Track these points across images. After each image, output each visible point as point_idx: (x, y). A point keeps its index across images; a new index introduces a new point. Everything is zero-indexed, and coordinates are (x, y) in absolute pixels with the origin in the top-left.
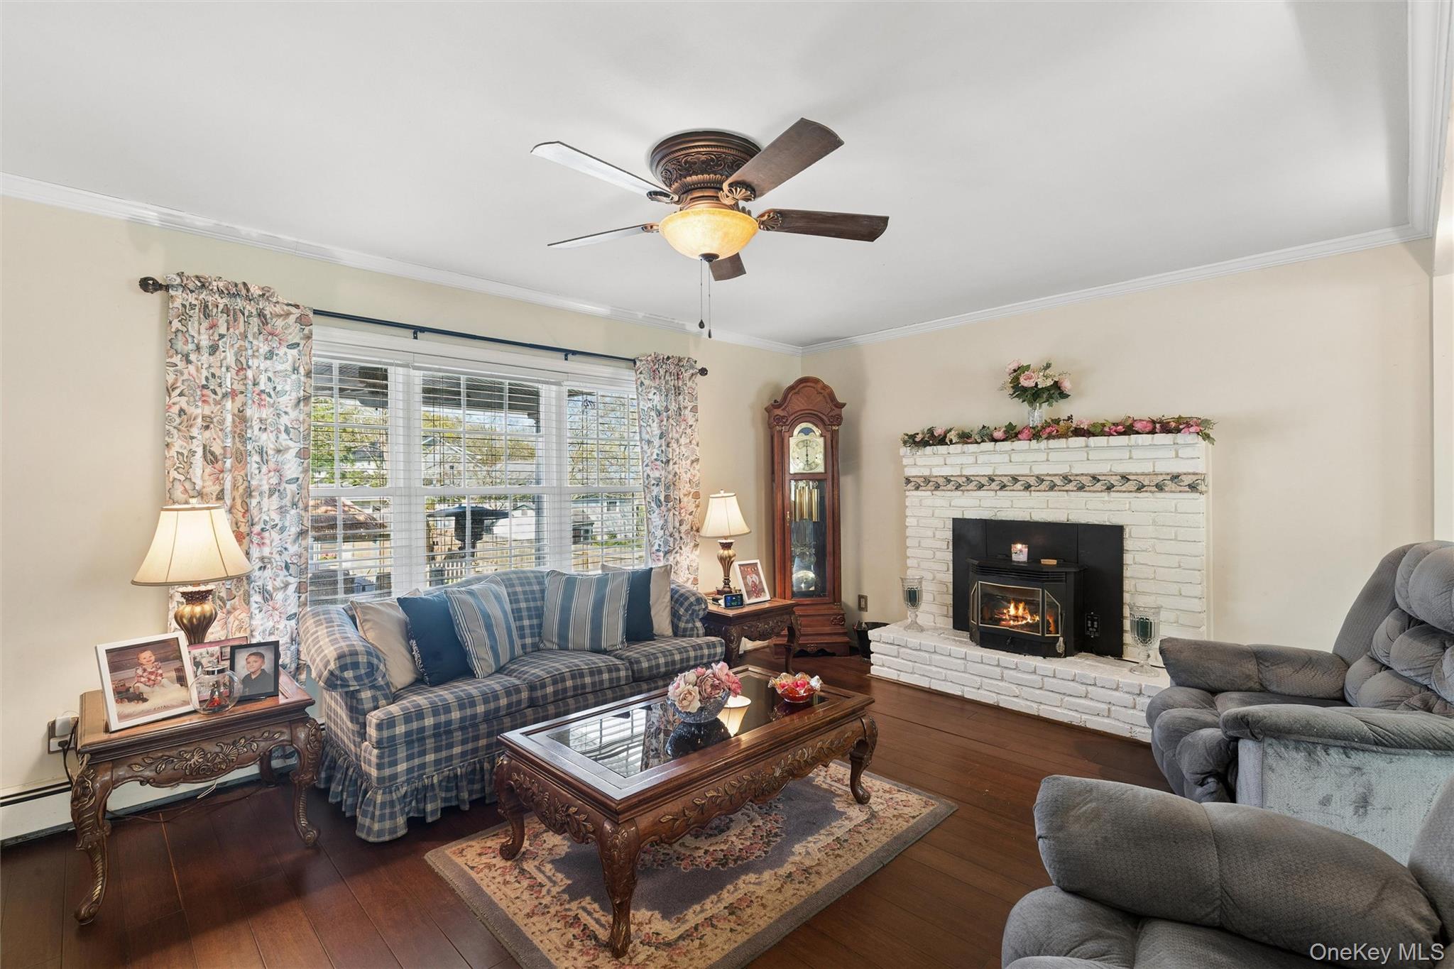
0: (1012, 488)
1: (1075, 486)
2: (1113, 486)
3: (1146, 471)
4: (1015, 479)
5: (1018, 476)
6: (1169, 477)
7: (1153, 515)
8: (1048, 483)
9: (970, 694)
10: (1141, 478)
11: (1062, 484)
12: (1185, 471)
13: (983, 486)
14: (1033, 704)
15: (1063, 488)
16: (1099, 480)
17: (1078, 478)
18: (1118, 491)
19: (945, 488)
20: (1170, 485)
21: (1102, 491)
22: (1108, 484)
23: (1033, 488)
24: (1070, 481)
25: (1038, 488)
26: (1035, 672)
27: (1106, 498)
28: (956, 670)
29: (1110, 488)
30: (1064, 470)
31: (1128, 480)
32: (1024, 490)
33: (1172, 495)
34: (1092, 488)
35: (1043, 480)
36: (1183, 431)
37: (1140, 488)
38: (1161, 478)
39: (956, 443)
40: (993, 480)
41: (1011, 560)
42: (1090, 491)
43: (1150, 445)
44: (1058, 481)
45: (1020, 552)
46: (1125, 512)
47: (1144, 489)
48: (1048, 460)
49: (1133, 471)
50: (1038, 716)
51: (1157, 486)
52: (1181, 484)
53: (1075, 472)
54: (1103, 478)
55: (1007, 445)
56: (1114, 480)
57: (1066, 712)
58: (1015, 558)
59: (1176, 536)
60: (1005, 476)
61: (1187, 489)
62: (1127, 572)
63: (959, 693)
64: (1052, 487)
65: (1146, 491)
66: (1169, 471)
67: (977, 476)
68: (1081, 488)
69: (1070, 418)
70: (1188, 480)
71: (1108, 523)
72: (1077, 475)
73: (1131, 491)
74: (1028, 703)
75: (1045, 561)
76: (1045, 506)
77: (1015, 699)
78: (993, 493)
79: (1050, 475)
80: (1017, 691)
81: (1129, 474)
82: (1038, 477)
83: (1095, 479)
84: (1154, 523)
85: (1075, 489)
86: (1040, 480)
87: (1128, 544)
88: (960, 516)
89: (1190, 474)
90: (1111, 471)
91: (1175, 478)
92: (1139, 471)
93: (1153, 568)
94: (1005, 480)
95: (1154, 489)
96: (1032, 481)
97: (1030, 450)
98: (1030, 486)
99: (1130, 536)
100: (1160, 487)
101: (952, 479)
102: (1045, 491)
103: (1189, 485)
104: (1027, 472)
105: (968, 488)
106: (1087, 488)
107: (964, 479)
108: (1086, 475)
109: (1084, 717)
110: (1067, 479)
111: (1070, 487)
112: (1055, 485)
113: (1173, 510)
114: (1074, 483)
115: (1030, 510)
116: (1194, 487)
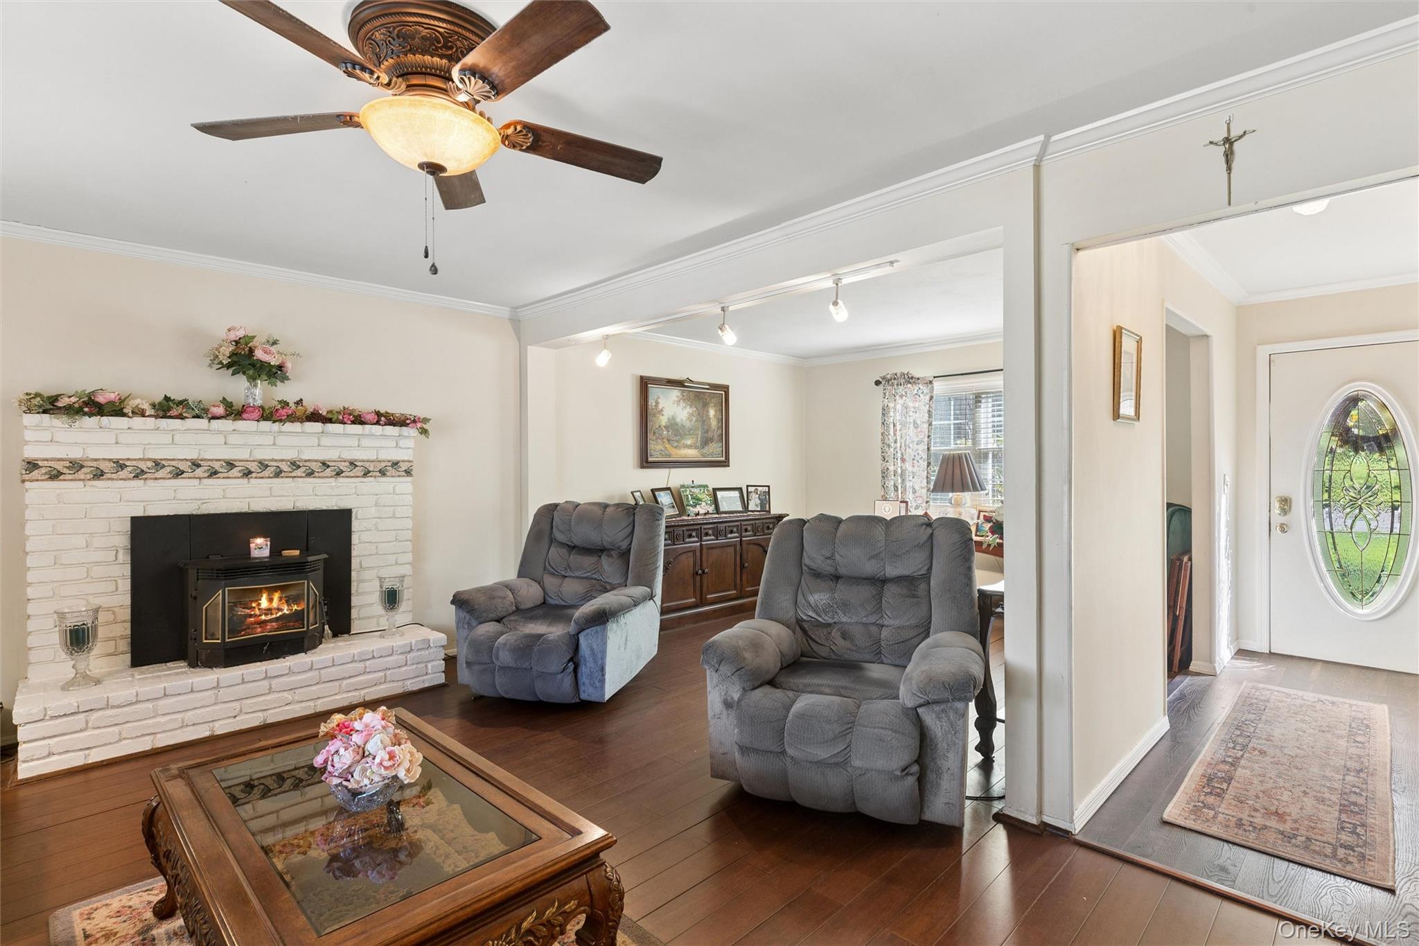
0: (226, 475)
1: (304, 472)
2: (342, 472)
3: (371, 458)
4: (230, 465)
5: (236, 461)
6: (390, 464)
7: (375, 497)
8: (273, 469)
9: (221, 728)
10: (367, 465)
11: (290, 470)
12: (402, 459)
13: (183, 472)
14: (308, 704)
15: (291, 474)
16: (328, 466)
17: (307, 464)
18: (347, 477)
19: (114, 476)
20: (391, 471)
21: (331, 477)
22: (338, 470)
23: (254, 475)
24: (299, 467)
25: (260, 475)
26: (311, 669)
27: (334, 484)
28: (202, 707)
29: (339, 473)
30: (291, 455)
31: (356, 466)
32: (242, 477)
33: (392, 479)
34: (321, 474)
35: (267, 466)
36: (410, 425)
37: (367, 474)
38: (383, 464)
39: (149, 416)
40: (199, 466)
41: (250, 558)
42: (319, 477)
43: (381, 435)
44: (284, 467)
45: (260, 547)
46: (351, 496)
47: (370, 474)
48: (274, 444)
49: (361, 458)
50: (316, 713)
51: (380, 471)
52: (400, 469)
53: (305, 457)
54: (333, 464)
55: (227, 425)
56: (343, 466)
57: (345, 695)
58: (255, 553)
59: (394, 513)
60: (217, 460)
61: (404, 474)
62: (355, 552)
63: (207, 734)
64: (278, 473)
65: (372, 476)
66: (389, 458)
67: (174, 460)
68: (310, 474)
69: (299, 402)
70: (404, 466)
71: (335, 508)
72: (306, 461)
73: (358, 477)
74: (303, 704)
75: (286, 553)
76: (268, 493)
77: (287, 708)
78: (196, 482)
79: (276, 461)
80: (290, 697)
81: (356, 461)
82: (260, 463)
83: (325, 465)
84: (377, 505)
85: (304, 475)
86: (263, 465)
87: (355, 525)
88: (140, 514)
89: (406, 461)
90: (339, 457)
91: (395, 464)
92: (365, 458)
93: (375, 545)
94: (217, 466)
95: (378, 474)
96: (253, 467)
97: (258, 432)
98: (250, 472)
99: (356, 518)
100: (383, 473)
101: (128, 463)
102: (269, 477)
103: (405, 471)
104: (246, 456)
105: (157, 475)
106: (316, 474)
107: (150, 464)
108: (316, 461)
109: (363, 692)
110: (295, 465)
111: (299, 472)
112: (281, 472)
113: (392, 492)
114: (303, 469)
115: (248, 500)
116: (409, 472)
